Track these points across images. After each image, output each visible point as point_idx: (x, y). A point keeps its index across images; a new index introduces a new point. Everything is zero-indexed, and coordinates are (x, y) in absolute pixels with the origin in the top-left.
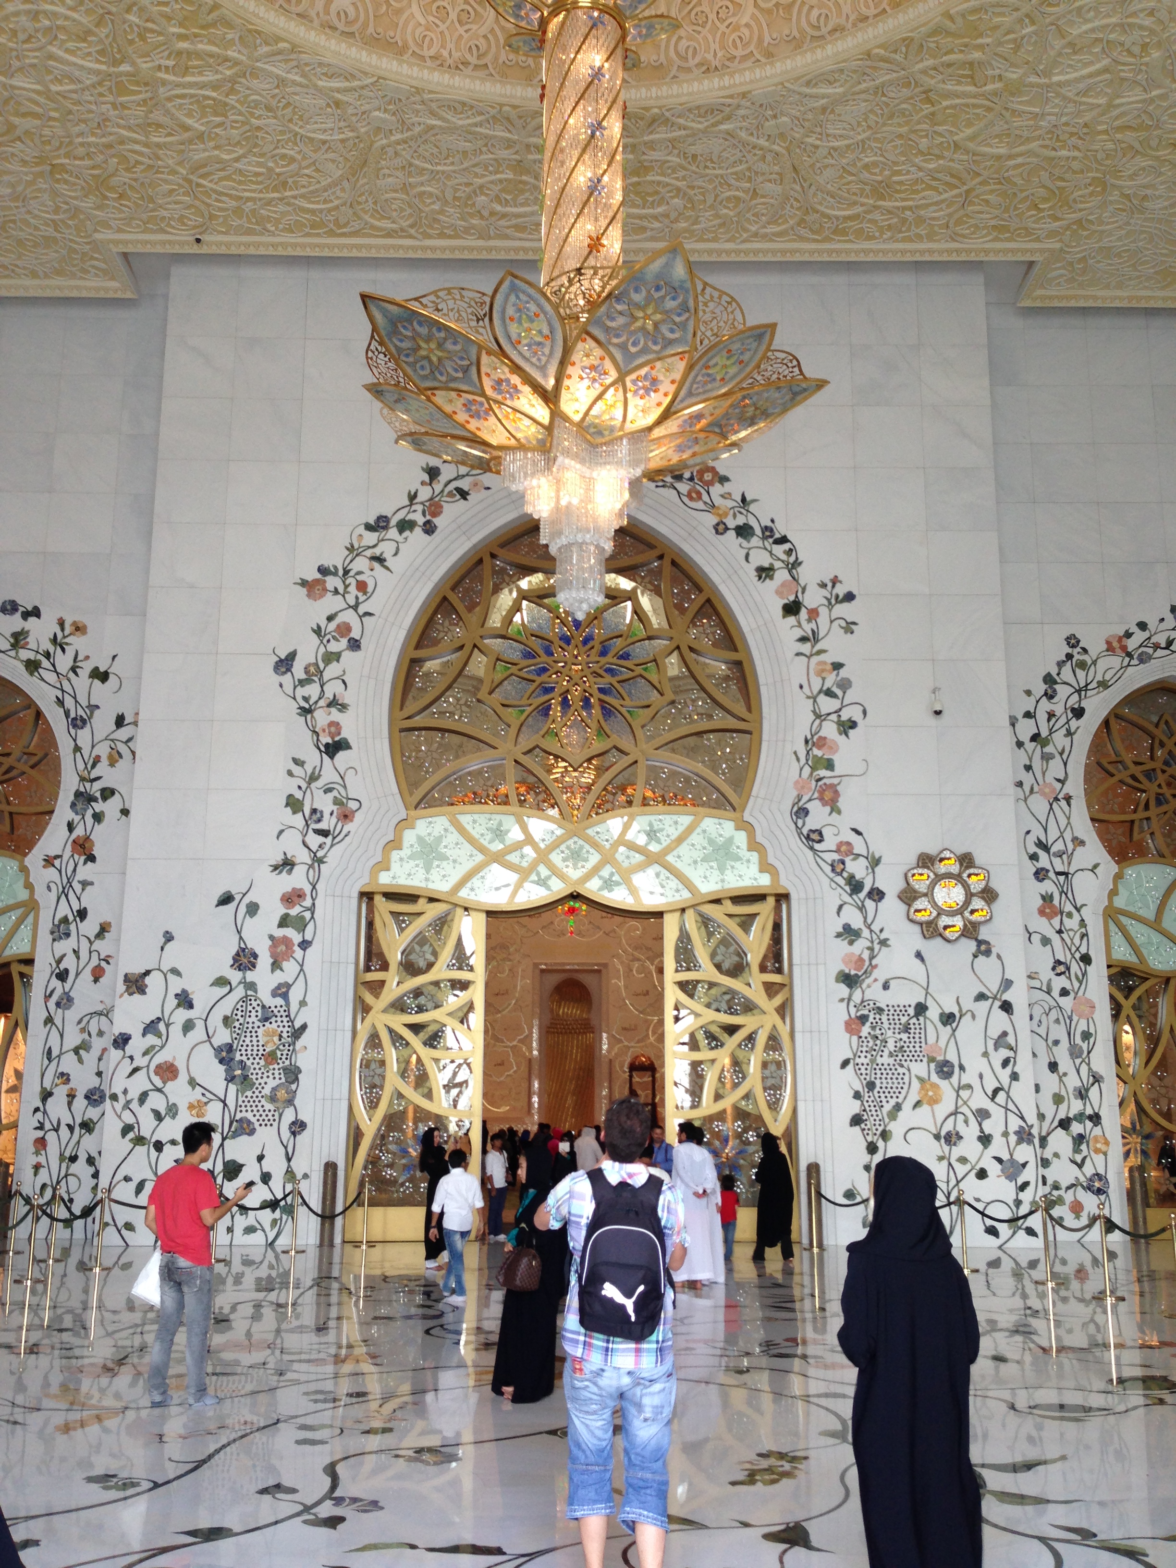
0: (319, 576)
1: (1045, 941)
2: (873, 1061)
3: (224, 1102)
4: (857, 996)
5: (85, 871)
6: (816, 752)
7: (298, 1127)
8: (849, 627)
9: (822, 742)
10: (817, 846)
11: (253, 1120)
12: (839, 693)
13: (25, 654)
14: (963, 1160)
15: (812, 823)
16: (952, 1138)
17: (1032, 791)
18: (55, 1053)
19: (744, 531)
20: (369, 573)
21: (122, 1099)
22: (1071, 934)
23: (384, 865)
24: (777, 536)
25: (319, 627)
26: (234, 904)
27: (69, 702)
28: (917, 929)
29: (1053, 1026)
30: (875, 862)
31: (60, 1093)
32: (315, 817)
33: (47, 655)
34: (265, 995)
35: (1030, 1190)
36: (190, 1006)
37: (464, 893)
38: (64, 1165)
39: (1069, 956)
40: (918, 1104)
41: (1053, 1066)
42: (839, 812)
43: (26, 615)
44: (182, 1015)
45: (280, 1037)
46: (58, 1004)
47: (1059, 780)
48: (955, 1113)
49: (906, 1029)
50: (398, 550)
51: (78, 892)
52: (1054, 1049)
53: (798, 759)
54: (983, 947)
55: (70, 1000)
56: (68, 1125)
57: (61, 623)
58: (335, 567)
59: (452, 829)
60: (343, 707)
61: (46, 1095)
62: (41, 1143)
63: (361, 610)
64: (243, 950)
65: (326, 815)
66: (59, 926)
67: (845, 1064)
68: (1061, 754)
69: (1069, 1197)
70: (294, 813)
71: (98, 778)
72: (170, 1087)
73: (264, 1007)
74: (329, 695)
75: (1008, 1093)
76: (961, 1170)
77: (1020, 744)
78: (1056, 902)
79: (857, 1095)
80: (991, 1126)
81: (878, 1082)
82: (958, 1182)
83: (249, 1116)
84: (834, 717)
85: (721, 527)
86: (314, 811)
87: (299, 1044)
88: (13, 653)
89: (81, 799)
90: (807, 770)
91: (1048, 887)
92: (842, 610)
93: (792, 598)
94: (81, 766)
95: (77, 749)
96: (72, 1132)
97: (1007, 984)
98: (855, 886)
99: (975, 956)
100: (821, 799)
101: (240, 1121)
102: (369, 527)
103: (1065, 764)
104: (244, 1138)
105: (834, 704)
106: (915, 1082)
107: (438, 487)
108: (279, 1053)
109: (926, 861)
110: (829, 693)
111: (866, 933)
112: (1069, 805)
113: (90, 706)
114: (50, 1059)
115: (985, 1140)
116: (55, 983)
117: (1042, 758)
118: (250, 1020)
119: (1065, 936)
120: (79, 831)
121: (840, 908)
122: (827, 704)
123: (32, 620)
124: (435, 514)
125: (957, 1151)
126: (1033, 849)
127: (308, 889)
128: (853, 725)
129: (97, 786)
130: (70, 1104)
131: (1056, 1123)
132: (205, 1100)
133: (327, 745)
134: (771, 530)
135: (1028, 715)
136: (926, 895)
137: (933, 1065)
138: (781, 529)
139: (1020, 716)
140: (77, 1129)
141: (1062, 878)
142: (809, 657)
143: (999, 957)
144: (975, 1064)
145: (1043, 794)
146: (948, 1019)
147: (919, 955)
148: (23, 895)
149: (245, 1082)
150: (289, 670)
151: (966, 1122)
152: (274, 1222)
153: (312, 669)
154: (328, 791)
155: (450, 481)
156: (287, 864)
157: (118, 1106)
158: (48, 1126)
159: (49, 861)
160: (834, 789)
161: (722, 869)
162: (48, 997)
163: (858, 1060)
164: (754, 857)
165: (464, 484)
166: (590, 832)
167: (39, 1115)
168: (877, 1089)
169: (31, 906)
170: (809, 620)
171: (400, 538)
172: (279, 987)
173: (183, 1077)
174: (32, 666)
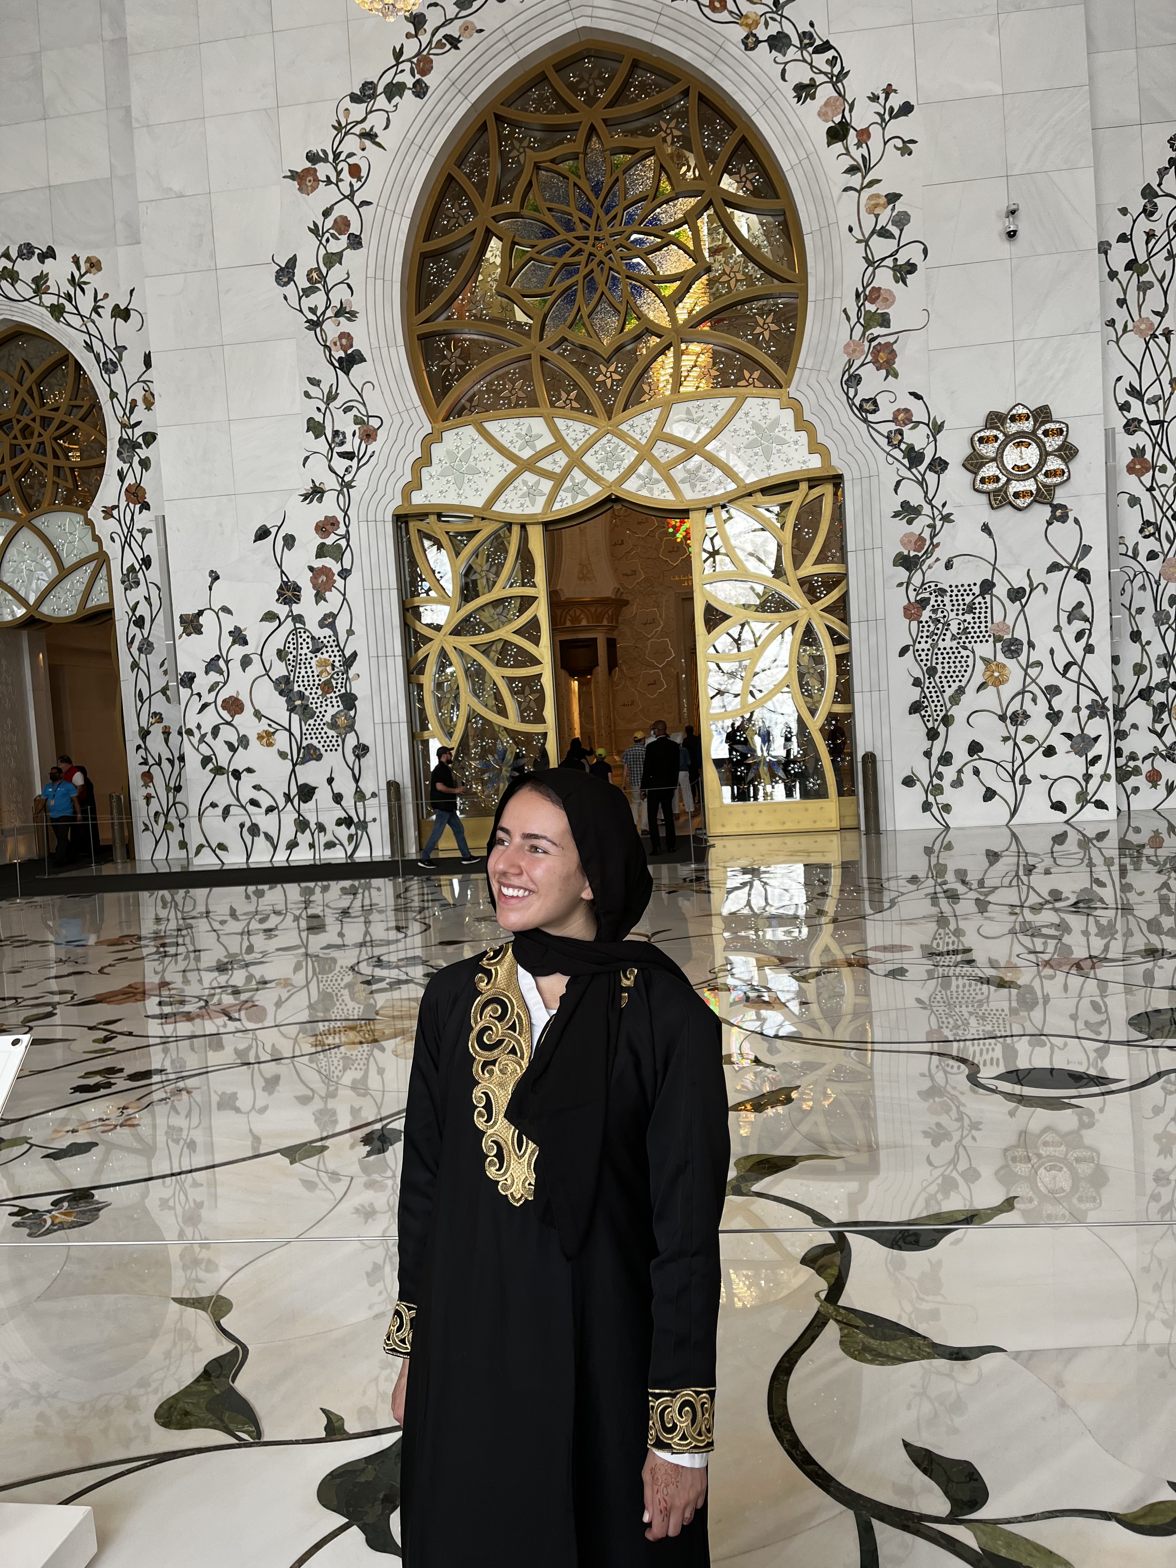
0: (309, 165)
1: (1134, 501)
2: (933, 646)
3: (289, 731)
4: (917, 579)
5: (143, 520)
6: (870, 307)
7: (361, 750)
8: (906, 149)
9: (875, 295)
10: (871, 417)
11: (319, 746)
12: (895, 231)
13: (49, 300)
14: (1029, 739)
15: (865, 391)
16: (1019, 718)
17: (1125, 330)
18: (146, 695)
19: (778, 42)
20: (360, 153)
21: (197, 735)
22: (1164, 490)
23: (416, 484)
24: (818, 42)
25: (315, 224)
26: (272, 536)
27: (97, 346)
28: (984, 498)
29: (1138, 594)
30: (937, 428)
31: (157, 730)
32: (337, 440)
33: (68, 297)
34: (312, 625)
35: (1100, 765)
36: (245, 643)
37: (498, 507)
38: (171, 795)
39: (1160, 515)
40: (982, 686)
41: (1136, 636)
42: (896, 375)
43: (42, 257)
44: (238, 652)
45: (333, 667)
46: (140, 650)
47: (1157, 313)
48: (1023, 692)
49: (970, 609)
50: (388, 119)
51: (140, 540)
52: (1138, 617)
53: (848, 319)
54: (1058, 513)
55: (150, 645)
56: (168, 759)
57: (76, 260)
58: (324, 152)
59: (481, 439)
60: (352, 316)
61: (144, 734)
62: (147, 777)
63: (357, 200)
64: (286, 583)
65: (349, 436)
66: (128, 575)
67: (904, 651)
68: (1161, 281)
69: (1146, 767)
70: (316, 438)
71: (138, 424)
72: (238, 720)
73: (313, 638)
74: (336, 303)
75: (1081, 667)
76: (1027, 749)
77: (1113, 275)
78: (1148, 456)
79: (917, 682)
80: (1062, 703)
81: (939, 667)
82: (1024, 761)
83: (315, 742)
84: (889, 262)
85: (751, 40)
86: (336, 433)
87: (352, 673)
88: (36, 300)
89: (126, 446)
90: (859, 329)
91: (1140, 439)
92: (896, 127)
93: (838, 119)
94: (120, 413)
95: (113, 395)
96: (173, 766)
97: (1085, 550)
98: (914, 457)
99: (1049, 523)
100: (875, 362)
101: (309, 746)
102: (355, 98)
103: (1165, 293)
104: (313, 763)
105: (889, 245)
106: (979, 663)
107: (425, 38)
108: (334, 682)
109: (995, 420)
110: (884, 233)
111: (927, 510)
112: (1168, 341)
113: (117, 348)
114: (141, 700)
115: (1054, 717)
116: (134, 630)
117: (1139, 289)
118: (303, 652)
119: (1156, 493)
120: (130, 480)
121: (898, 484)
122: (881, 247)
123: (49, 261)
124: (425, 72)
125: (1023, 731)
126: (1123, 397)
127: (340, 516)
128: (911, 268)
129: (138, 431)
130: (166, 741)
131: (1135, 694)
132: (272, 730)
133: (340, 360)
134: (810, 36)
135: (1123, 238)
136: (994, 460)
137: (999, 645)
138: (822, 33)
139: (1113, 241)
140: (177, 762)
141: (1156, 428)
142: (859, 192)
143: (1076, 521)
144: (1045, 639)
145: (1140, 332)
146: (1016, 594)
147: (986, 529)
148: (94, 548)
149: (306, 713)
150: (291, 279)
151: (1034, 700)
152: (350, 838)
153: (315, 275)
154: (347, 410)
155: (437, 30)
156: (316, 493)
157: (195, 740)
158: (151, 761)
159: (108, 513)
160: (889, 348)
161: (768, 454)
162: (130, 644)
163: (917, 646)
164: (803, 436)
165: (453, 30)
166: (624, 427)
167: (142, 752)
168: (939, 674)
169: (102, 559)
170: (859, 145)
171: (389, 107)
172: (326, 617)
173: (248, 710)
174: (57, 311)
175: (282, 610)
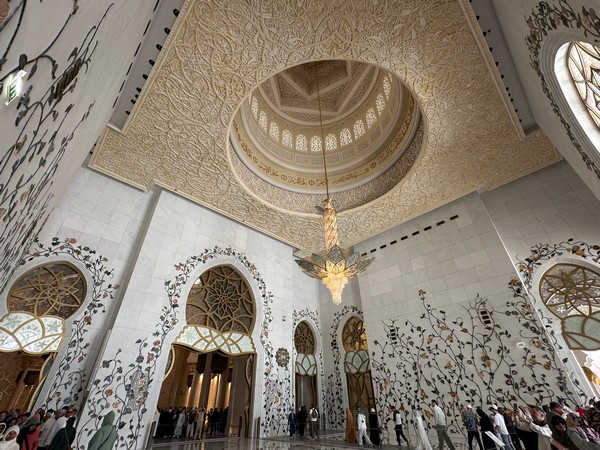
0: (179, 265)
2: (269, 393)
3: (124, 403)
4: (267, 378)
5: (86, 327)
6: (265, 325)
7: (144, 410)
8: (272, 302)
10: (264, 344)
11: (132, 409)
13: (87, 262)
15: (263, 339)
16: (280, 410)
19: (258, 279)
20: (190, 268)
21: (92, 402)
23: (179, 337)
24: (263, 282)
25: (177, 276)
26: (141, 343)
27: (96, 278)
28: (278, 364)
30: (272, 349)
32: (166, 322)
33: (94, 264)
34: (143, 370)
36: (121, 372)
37: (195, 347)
40: (275, 402)
42: (268, 338)
43: (91, 252)
44: (118, 375)
46: (64, 368)
48: (280, 404)
49: (274, 385)
50: (197, 264)
51: (82, 333)
55: (68, 367)
57: (101, 257)
58: (183, 264)
59: (195, 330)
60: (178, 296)
61: (50, 400)
64: (140, 356)
65: (169, 322)
66: (72, 343)
67: (264, 393)
70: (162, 321)
71: (98, 301)
72: (109, 398)
73: (142, 374)
74: (176, 293)
75: (288, 400)
79: (265, 401)
85: (254, 277)
87: (150, 385)
88: (83, 261)
89: (92, 306)
90: (263, 328)
92: (271, 298)
93: (264, 294)
94: (94, 296)
95: (94, 291)
98: (269, 354)
99: (286, 370)
100: (265, 335)
101: (128, 409)
102: (192, 258)
104: (128, 414)
105: (269, 316)
106: (275, 397)
107: (207, 254)
108: (143, 388)
109: (280, 350)
111: (270, 364)
113: (102, 280)
114: (55, 387)
115: (285, 410)
116: (65, 361)
118: (137, 377)
120: (88, 315)
121: (266, 358)
124: (205, 259)
125: (280, 413)
127: (161, 341)
128: (271, 321)
130: (57, 403)
132: (119, 402)
133: (173, 305)
136: (280, 357)
137: (278, 394)
142: (265, 306)
143: (289, 371)
144: (284, 393)
146: (281, 383)
147: (277, 369)
148: (60, 331)
149: (132, 396)
150: (168, 285)
151: (282, 406)
153: (173, 286)
154: (171, 316)
156: (157, 334)
157: (90, 404)
159: (75, 322)
160: (267, 333)
161: (246, 347)
162: (61, 366)
164: (252, 345)
165: (212, 255)
166: (223, 335)
168: (269, 399)
169: (61, 335)
170: (266, 299)
172: (148, 368)
173: (114, 395)
174: (88, 266)
175: (136, 364)
